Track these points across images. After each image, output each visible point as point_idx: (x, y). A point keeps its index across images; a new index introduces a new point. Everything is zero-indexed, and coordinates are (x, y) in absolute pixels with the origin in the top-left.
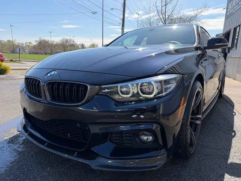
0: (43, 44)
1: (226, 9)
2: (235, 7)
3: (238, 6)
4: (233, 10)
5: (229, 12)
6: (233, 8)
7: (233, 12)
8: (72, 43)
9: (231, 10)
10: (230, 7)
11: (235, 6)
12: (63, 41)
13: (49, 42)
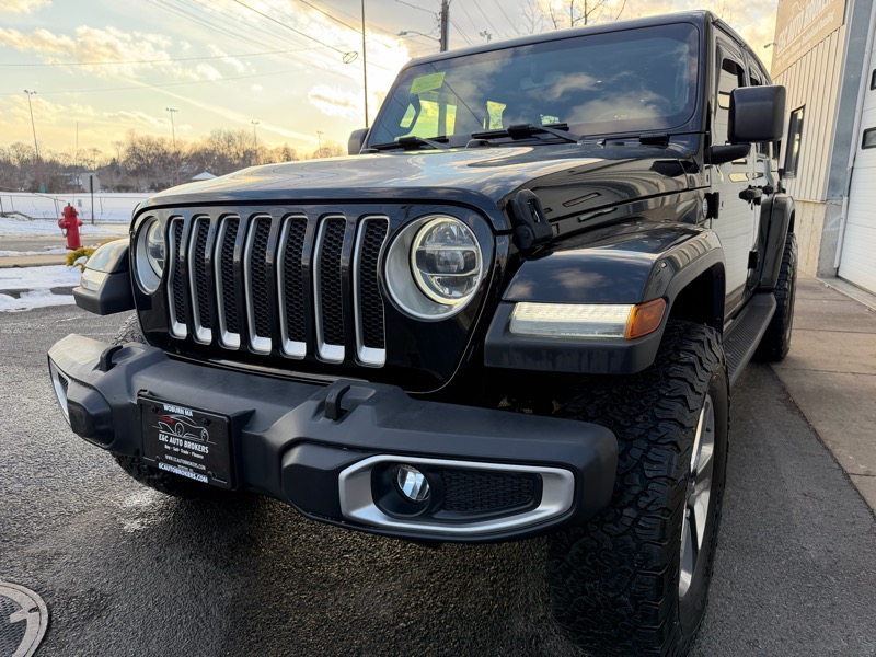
0: (142, 155)
1: (772, 47)
2: (795, 49)
3: (801, 47)
4: (791, 57)
5: (781, 57)
6: (790, 49)
7: (791, 62)
8: (248, 146)
9: (785, 54)
10: (782, 42)
11: (795, 44)
12: (216, 141)
13: (165, 146)
